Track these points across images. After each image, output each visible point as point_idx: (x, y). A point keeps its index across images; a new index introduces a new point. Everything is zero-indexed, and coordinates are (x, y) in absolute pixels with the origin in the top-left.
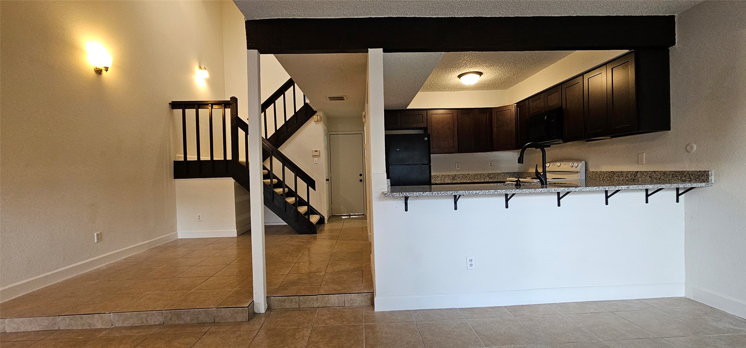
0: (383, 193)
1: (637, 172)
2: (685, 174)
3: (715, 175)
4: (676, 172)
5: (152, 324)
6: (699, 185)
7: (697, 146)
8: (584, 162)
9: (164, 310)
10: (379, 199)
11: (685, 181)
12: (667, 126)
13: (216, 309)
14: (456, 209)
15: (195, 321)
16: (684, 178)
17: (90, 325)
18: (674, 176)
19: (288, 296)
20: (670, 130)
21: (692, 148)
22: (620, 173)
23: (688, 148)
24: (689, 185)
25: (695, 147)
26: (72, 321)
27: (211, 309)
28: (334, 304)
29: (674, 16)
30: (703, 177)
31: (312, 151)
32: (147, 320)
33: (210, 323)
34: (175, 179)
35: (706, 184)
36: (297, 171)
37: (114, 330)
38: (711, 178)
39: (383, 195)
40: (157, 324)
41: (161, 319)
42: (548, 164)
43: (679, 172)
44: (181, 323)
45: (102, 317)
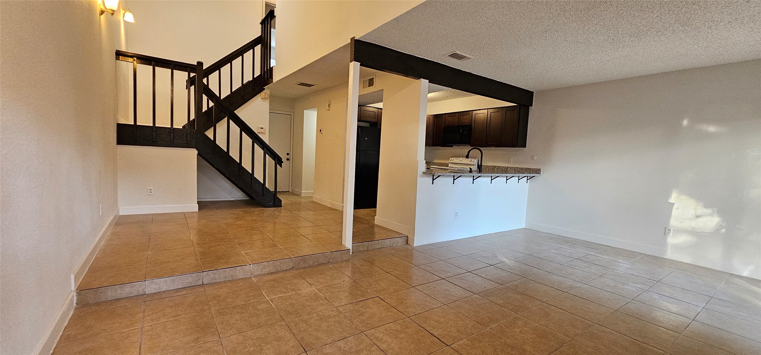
0: (424, 172)
1: (508, 167)
2: (531, 170)
3: (543, 172)
4: (527, 168)
5: (285, 269)
6: (537, 175)
8: (477, 159)
9: (294, 258)
10: (421, 176)
11: (531, 173)
12: (523, 145)
13: (331, 253)
15: (316, 263)
16: (530, 172)
17: (232, 276)
18: (526, 170)
19: (362, 242)
20: (525, 147)
21: (535, 157)
22: (499, 167)
23: (533, 157)
24: (532, 175)
25: (536, 158)
26: (215, 275)
27: (327, 253)
28: (388, 246)
29: (533, 92)
30: (538, 171)
31: (258, 127)
32: (280, 267)
33: (326, 263)
34: (118, 145)
35: (539, 175)
36: (265, 149)
37: (253, 277)
38: (541, 172)
39: (423, 174)
40: (288, 269)
41: (291, 265)
42: (453, 159)
43: (528, 168)
44: (306, 266)
45: (243, 268)
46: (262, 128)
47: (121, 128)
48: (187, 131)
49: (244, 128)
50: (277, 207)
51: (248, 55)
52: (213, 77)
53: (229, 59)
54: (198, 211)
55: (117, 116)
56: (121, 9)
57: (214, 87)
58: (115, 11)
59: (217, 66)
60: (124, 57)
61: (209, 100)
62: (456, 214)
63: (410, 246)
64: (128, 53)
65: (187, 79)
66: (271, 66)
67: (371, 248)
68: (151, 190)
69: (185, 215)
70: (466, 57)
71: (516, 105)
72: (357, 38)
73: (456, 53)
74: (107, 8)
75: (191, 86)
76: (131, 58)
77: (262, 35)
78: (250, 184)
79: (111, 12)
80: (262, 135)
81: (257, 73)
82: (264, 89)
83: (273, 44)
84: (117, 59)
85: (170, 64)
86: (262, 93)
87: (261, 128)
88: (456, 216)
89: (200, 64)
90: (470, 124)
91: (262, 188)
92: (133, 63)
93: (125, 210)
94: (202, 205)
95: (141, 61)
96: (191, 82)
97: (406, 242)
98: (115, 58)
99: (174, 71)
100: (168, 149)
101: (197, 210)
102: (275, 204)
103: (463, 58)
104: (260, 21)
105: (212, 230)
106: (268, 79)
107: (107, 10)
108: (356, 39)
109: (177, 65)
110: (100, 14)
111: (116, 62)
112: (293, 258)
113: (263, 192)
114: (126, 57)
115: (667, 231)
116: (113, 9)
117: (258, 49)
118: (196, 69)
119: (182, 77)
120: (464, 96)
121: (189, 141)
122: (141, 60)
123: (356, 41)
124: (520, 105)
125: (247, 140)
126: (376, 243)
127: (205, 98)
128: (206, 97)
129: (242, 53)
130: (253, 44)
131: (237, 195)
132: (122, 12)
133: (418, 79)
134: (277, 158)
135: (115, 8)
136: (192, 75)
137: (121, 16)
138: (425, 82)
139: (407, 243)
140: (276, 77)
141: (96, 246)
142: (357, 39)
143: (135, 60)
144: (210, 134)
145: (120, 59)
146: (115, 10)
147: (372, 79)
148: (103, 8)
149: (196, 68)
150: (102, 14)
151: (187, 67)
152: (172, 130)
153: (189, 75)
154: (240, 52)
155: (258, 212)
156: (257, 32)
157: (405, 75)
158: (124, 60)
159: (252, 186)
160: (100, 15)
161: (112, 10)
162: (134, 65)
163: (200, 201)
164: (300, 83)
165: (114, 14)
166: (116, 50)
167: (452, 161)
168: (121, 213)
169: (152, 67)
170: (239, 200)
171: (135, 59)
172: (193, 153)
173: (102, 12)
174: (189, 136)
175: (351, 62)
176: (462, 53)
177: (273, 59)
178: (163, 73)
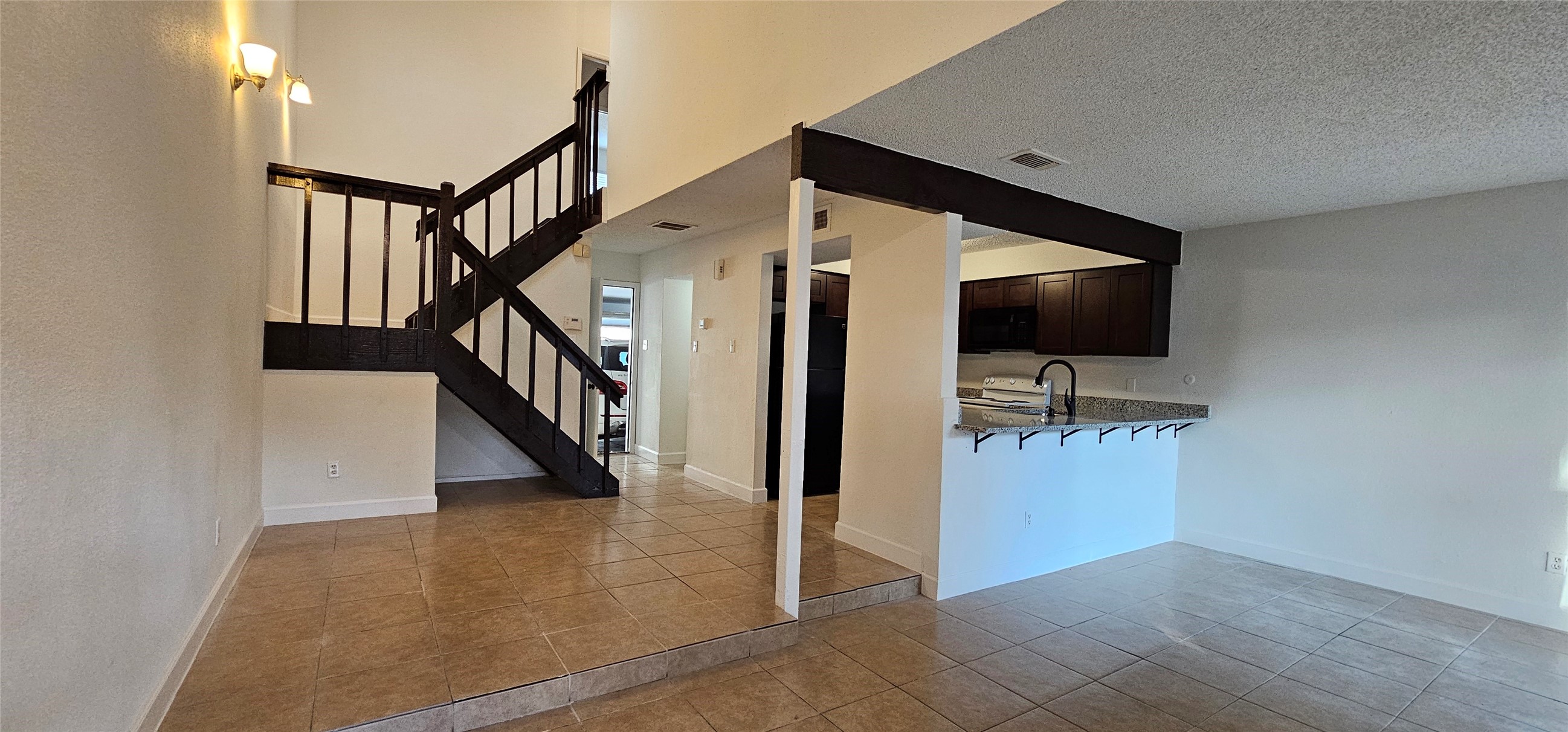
0: (956, 425)
1: (1126, 401)
2: (1183, 407)
3: (1212, 412)
4: (1174, 404)
5: (646, 682)
6: (1197, 420)
7: (1196, 381)
8: (1050, 381)
9: (669, 650)
10: (951, 435)
11: (1182, 416)
12: (1163, 351)
13: (753, 632)
14: (1021, 448)
15: (720, 661)
16: (1181, 413)
17: (523, 708)
18: (1170, 408)
19: (819, 597)
20: (1167, 356)
21: (1191, 379)
22: (1103, 400)
23: (1187, 379)
24: (1185, 421)
25: (1194, 380)
26: (485, 709)
27: (745, 634)
28: (877, 601)
29: (1181, 233)
30: (1201, 411)
31: (566, 318)
32: (636, 675)
33: (744, 658)
34: (267, 371)
35: (1205, 419)
36: (585, 368)
37: (572, 709)
38: (1210, 413)
39: (954, 430)
40: (655, 679)
41: (663, 668)
42: (992, 380)
43: (1177, 404)
44: (697, 668)
45: (550, 687)
46: (577, 320)
47: (274, 332)
48: (417, 334)
49: (540, 322)
50: (609, 497)
51: (548, 166)
52: (474, 214)
53: (507, 176)
54: (436, 511)
55: (267, 306)
56: (285, 77)
57: (474, 235)
58: (266, 79)
59: (483, 191)
60: (285, 178)
61: (465, 264)
62: (1028, 520)
63: (930, 602)
64: (295, 168)
65: (420, 218)
66: (598, 189)
67: (840, 610)
68: (334, 466)
69: (408, 523)
70: (1052, 162)
71: (1145, 262)
72: (808, 125)
73: (1030, 154)
74: (249, 74)
75: (428, 233)
76: (300, 180)
77: (577, 124)
78: (551, 447)
79: (257, 81)
80: (575, 336)
81: (567, 203)
82: (581, 236)
83: (602, 142)
84: (271, 181)
85: (384, 190)
86: (577, 245)
87: (573, 320)
88: (1027, 522)
89: (448, 188)
90: (1034, 304)
91: (577, 453)
92: (304, 190)
93: (275, 514)
94: (446, 493)
95: (322, 185)
96: (426, 225)
97: (916, 589)
98: (267, 180)
99: (392, 204)
100: (373, 375)
101: (434, 509)
102: (604, 488)
103: (1046, 163)
104: (574, 95)
105: (470, 566)
106: (589, 216)
107: (249, 77)
108: (806, 129)
109: (400, 192)
110: (232, 88)
111: (267, 186)
112: (667, 652)
113: (579, 466)
114: (291, 178)
115: (1551, 562)
116: (262, 76)
117: (569, 151)
118: (440, 198)
119: (407, 215)
120: (1019, 242)
121: (420, 357)
122: (322, 182)
123: (807, 131)
124: (1152, 262)
125: (546, 349)
126: (851, 596)
127: (456, 259)
128: (459, 258)
129: (536, 161)
130: (558, 142)
131: (521, 467)
132: (287, 82)
133: (939, 213)
134: (610, 386)
135: (267, 73)
136: (430, 210)
137: (283, 92)
138: (954, 220)
139: (920, 593)
140: (610, 211)
141: (203, 623)
142: (808, 127)
143: (308, 184)
144: (464, 336)
145: (277, 183)
146: (267, 77)
147: (823, 212)
148: (241, 74)
149: (439, 196)
150: (237, 87)
151: (420, 195)
152: (383, 333)
153: (424, 211)
154: (531, 160)
155: (569, 510)
156: (566, 118)
157: (911, 205)
158: (284, 184)
159: (555, 451)
160: (233, 90)
161: (260, 77)
162: (306, 195)
163: (441, 482)
164: (660, 223)
165: (263, 85)
166: (269, 163)
167: (989, 386)
168: (267, 522)
169: (344, 197)
170: (526, 478)
171: (310, 180)
172: (430, 381)
173: (238, 83)
174: (420, 346)
175: (793, 178)
176: (1045, 154)
177: (602, 172)
178: (368, 209)
